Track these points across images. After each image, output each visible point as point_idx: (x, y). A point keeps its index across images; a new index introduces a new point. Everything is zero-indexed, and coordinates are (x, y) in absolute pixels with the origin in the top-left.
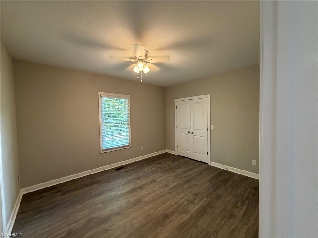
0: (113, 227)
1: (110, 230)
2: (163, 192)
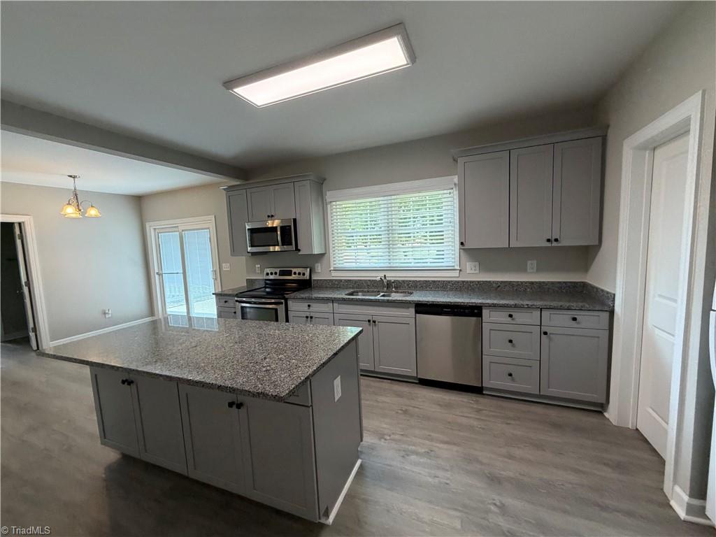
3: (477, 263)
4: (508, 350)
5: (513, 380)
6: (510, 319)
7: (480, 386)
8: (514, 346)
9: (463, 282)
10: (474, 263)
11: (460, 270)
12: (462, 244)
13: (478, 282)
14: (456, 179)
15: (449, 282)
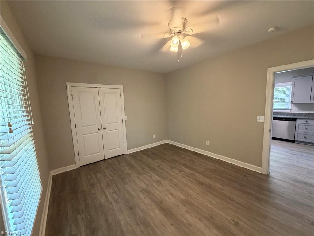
0: (229, 218)
1: (234, 221)
2: (169, 184)
3: (298, 108)
4: (305, 130)
5: (306, 139)
6: (306, 122)
7: (294, 140)
8: (307, 129)
9: (292, 113)
10: (297, 108)
11: (291, 110)
12: (292, 102)
13: (298, 113)
14: (292, 83)
15: (286, 113)
